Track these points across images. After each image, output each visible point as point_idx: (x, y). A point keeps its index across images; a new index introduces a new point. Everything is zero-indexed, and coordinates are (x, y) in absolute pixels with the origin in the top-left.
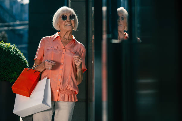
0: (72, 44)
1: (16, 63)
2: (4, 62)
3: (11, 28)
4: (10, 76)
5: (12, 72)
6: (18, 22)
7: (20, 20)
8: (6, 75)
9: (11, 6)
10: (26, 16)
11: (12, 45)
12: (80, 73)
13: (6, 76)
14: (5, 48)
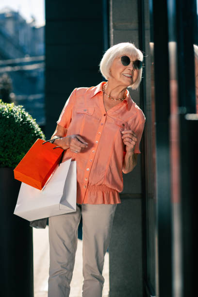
0: (122, 108)
1: (24, 137)
2: (5, 136)
3: (17, 68)
4: (15, 158)
5: (18, 152)
6: (27, 59)
7: (32, 55)
8: (8, 158)
9: (17, 32)
10: (41, 47)
11: (17, 107)
12: (131, 158)
13: (7, 160)
14: (6, 112)
